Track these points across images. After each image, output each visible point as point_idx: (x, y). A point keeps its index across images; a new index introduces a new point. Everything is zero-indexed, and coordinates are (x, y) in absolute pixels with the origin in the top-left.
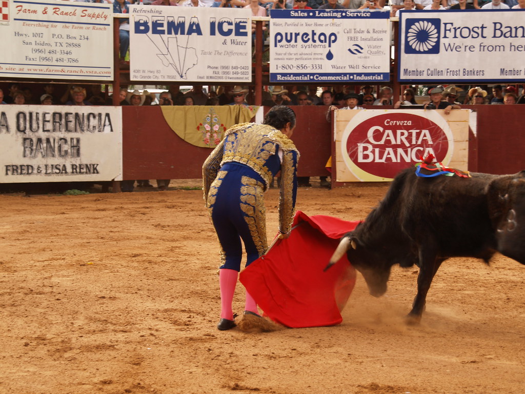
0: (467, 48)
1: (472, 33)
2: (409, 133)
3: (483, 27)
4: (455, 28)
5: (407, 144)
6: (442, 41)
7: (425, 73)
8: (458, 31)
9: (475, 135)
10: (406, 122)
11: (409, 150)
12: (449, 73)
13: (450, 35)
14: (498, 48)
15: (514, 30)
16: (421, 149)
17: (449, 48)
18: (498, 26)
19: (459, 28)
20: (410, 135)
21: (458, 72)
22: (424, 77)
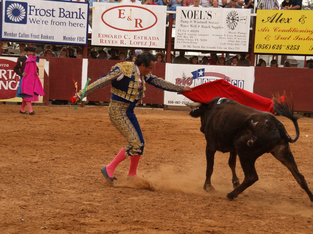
0: (44, 22)
1: (46, 13)
2: (7, 71)
3: (53, 10)
4: (36, 9)
5: (6, 79)
6: (28, 16)
7: (18, 35)
8: (38, 12)
9: (48, 75)
10: (5, 64)
11: (7, 82)
12: (32, 37)
13: (33, 13)
14: (62, 23)
15: (71, 14)
16: (15, 82)
17: (32, 21)
18: (62, 11)
19: (39, 9)
20: (8, 73)
21: (38, 37)
22: (17, 38)
